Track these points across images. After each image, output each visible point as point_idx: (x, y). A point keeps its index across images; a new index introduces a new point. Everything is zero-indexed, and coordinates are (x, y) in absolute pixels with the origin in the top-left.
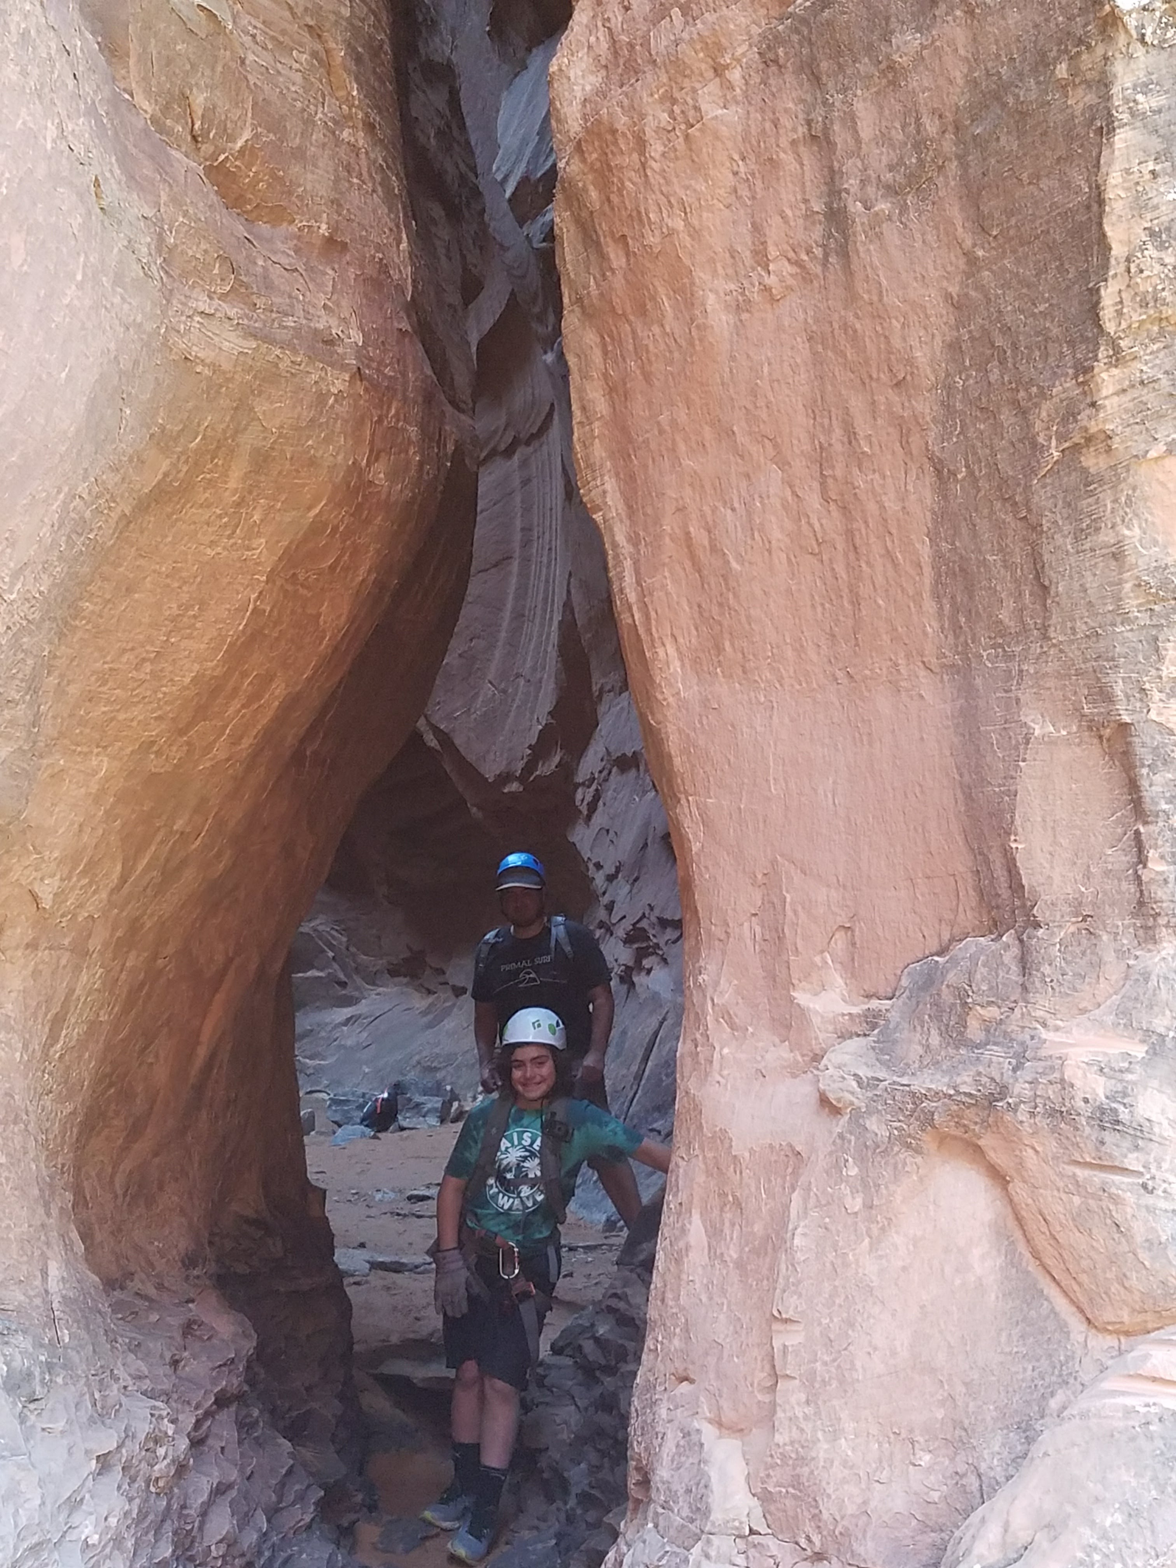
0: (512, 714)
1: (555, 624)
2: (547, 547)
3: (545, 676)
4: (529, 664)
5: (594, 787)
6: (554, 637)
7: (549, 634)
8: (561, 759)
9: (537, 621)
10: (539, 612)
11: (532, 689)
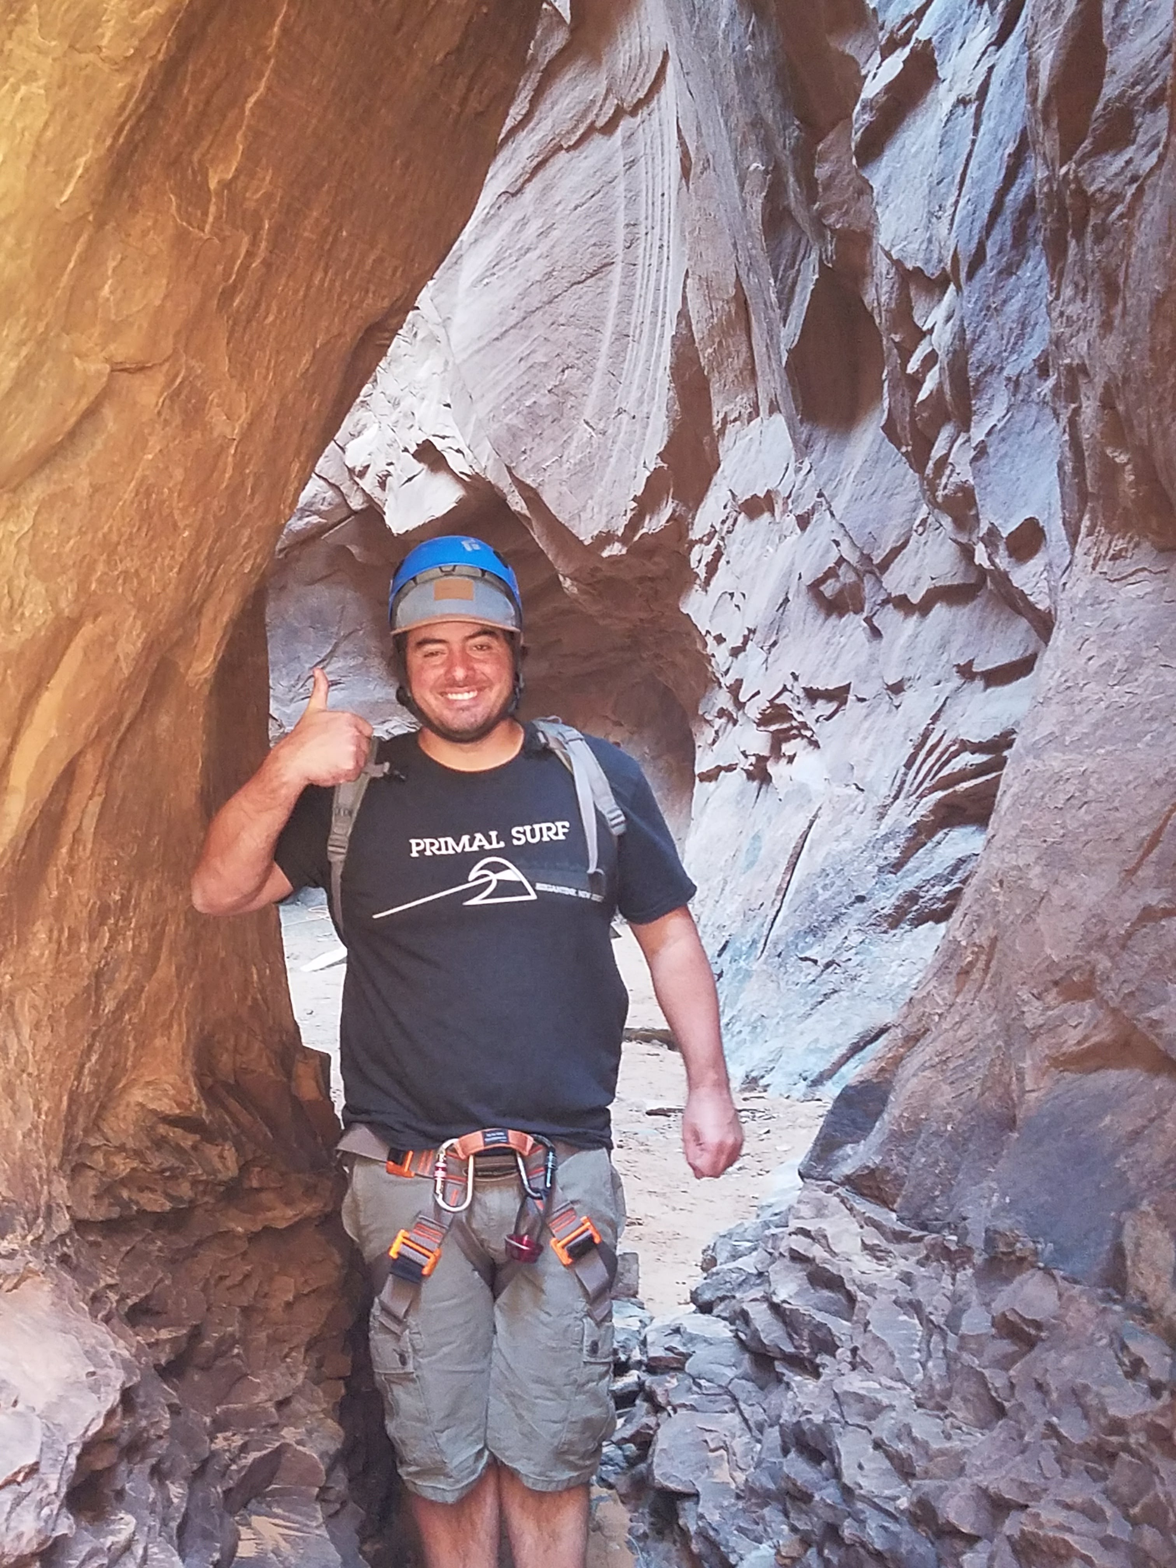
0: (613, 461)
1: (667, 341)
2: (658, 244)
3: (655, 409)
4: (635, 394)
5: (714, 543)
6: (667, 359)
7: (659, 356)
8: (674, 511)
9: (644, 341)
10: (646, 328)
11: (638, 427)
